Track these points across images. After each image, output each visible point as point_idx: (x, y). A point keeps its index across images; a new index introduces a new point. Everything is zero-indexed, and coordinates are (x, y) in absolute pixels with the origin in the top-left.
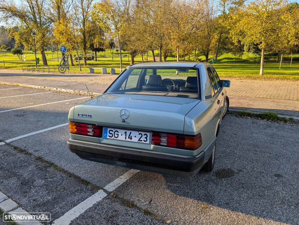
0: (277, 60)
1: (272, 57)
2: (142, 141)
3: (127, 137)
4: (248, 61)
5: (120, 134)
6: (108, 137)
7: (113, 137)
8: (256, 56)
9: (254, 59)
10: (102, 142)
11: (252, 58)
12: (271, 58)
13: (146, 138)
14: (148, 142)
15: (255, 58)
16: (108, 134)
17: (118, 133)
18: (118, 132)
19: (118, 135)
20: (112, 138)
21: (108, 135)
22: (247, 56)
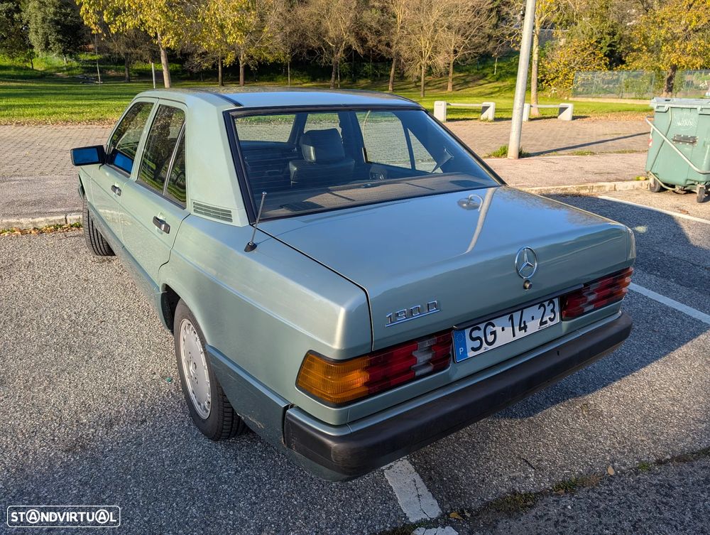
0: (127, 76)
1: (112, 68)
2: (546, 322)
3: (517, 328)
4: (51, 74)
5: (498, 329)
6: (471, 354)
7: (485, 345)
8: (69, 64)
9: (68, 70)
10: (455, 377)
11: (62, 68)
12: (109, 69)
13: (553, 311)
14: (558, 319)
15: (70, 69)
16: (470, 344)
17: (494, 329)
18: (494, 326)
19: (494, 333)
20: (482, 351)
21: (469, 348)
22: (46, 62)
